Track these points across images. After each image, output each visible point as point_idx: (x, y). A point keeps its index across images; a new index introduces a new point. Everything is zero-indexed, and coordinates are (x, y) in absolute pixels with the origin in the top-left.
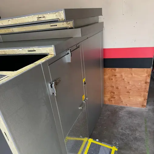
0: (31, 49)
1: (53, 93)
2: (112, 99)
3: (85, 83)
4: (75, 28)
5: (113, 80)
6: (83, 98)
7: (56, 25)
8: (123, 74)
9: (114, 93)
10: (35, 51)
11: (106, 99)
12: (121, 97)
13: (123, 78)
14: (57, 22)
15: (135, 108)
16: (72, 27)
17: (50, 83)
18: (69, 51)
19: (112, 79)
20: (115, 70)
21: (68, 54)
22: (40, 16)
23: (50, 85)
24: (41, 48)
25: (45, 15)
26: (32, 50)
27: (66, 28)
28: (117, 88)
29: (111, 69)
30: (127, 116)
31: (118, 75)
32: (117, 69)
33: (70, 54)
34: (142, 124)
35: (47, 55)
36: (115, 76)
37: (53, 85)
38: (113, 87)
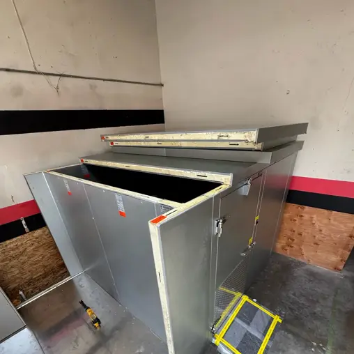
1: (217, 233)
2: (288, 248)
3: (257, 222)
5: (297, 222)
6: (249, 241)
7: (238, 145)
8: (315, 216)
9: (293, 240)
10: (206, 177)
11: (279, 246)
12: (302, 248)
13: (314, 222)
15: (322, 269)
16: (260, 149)
17: (217, 220)
18: (249, 181)
19: (295, 220)
20: (303, 208)
21: (247, 184)
22: (222, 135)
23: (216, 222)
26: (203, 175)
28: (300, 234)
29: (296, 205)
30: (305, 277)
31: (306, 217)
32: (307, 208)
33: (249, 185)
34: (328, 296)
35: (221, 184)
36: (302, 216)
37: (220, 223)
38: (294, 231)
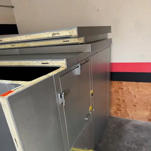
0: (45, 61)
1: (62, 103)
2: (119, 112)
3: (92, 95)
4: (86, 44)
5: (120, 93)
6: (90, 109)
7: (68, 41)
8: (129, 87)
9: (120, 106)
10: (48, 63)
11: (112, 111)
12: (127, 110)
13: (130, 91)
14: (69, 38)
15: (141, 122)
16: (83, 43)
17: (60, 93)
18: (79, 65)
19: (119, 92)
20: (122, 83)
21: (78, 67)
22: (54, 33)
23: (59, 95)
24: (53, 61)
25: (59, 32)
26: (45, 63)
27: (77, 44)
28: (124, 101)
29: (117, 82)
30: (133, 130)
31: (125, 88)
32: (124, 83)
33: (80, 68)
34: (148, 139)
35: (59, 68)
36: (122, 89)
37: (63, 95)
38: (120, 99)
